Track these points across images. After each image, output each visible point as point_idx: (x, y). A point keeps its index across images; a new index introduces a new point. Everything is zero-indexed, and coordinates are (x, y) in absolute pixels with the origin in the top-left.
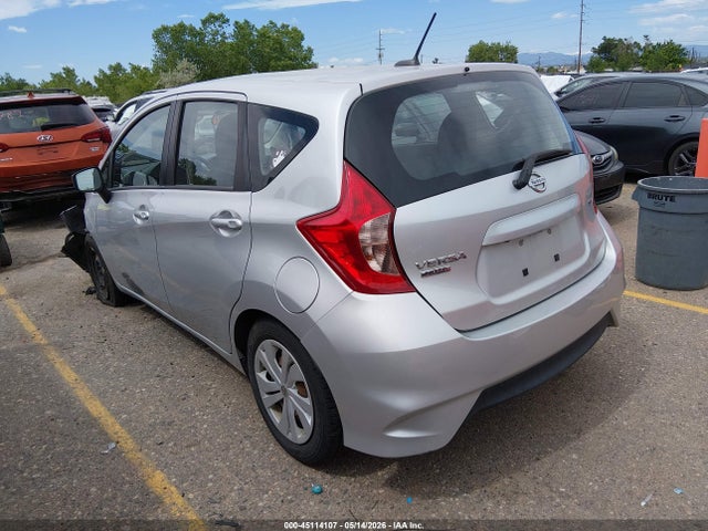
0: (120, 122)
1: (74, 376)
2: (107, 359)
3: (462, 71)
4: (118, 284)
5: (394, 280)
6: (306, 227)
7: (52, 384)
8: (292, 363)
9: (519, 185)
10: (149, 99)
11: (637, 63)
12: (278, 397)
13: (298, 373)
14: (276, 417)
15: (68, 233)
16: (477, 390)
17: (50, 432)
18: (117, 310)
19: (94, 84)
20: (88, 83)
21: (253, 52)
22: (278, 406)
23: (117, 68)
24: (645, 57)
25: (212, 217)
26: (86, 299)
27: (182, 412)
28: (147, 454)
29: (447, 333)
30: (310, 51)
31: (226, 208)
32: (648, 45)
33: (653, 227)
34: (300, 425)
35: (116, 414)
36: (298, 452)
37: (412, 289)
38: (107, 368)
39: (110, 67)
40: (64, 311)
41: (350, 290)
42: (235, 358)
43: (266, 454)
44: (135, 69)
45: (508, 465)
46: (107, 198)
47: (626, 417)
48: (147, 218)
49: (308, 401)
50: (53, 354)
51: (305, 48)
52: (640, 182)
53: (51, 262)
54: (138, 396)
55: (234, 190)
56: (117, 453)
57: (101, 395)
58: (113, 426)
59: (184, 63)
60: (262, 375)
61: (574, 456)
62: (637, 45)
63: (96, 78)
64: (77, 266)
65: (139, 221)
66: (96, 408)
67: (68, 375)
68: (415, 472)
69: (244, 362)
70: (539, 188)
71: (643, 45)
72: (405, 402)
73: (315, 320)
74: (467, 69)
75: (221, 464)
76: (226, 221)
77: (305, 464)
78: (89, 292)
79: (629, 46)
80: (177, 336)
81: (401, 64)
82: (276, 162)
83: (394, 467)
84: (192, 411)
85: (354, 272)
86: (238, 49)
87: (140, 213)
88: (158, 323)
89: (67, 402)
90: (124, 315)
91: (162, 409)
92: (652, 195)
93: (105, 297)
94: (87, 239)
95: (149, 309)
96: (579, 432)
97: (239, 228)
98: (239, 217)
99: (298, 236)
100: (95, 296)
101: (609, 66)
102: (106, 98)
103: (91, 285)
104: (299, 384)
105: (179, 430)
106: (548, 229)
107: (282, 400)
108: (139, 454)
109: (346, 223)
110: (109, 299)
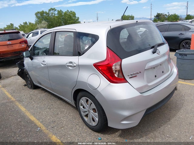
0: (28, 38)
1: (24, 109)
2: (33, 104)
3: (136, 22)
4: (34, 83)
5: (122, 80)
6: (96, 66)
7: (18, 112)
8: (92, 103)
9: (154, 53)
10: (46, 30)
11: (166, 20)
12: (86, 113)
13: (93, 106)
14: (86, 119)
15: (18, 69)
16: (145, 109)
17: (20, 125)
18: (34, 90)
19: (18, 28)
20: (17, 28)
21: (63, 19)
22: (87, 116)
23: (26, 23)
24: (168, 18)
25: (67, 64)
26: (24, 87)
27: (57, 118)
28: (49, 131)
29: (137, 94)
30: (78, 18)
31: (71, 61)
32: (169, 15)
33: (181, 63)
34: (94, 121)
35: (38, 119)
36: (93, 128)
37: (127, 82)
38: (34, 107)
39: (24, 23)
40: (19, 91)
41: (110, 83)
42: (73, 103)
43: (84, 129)
44: (30, 24)
45: (152, 129)
46: (32, 59)
47: (181, 115)
48: (45, 64)
49: (97, 114)
50: (17, 103)
51: (77, 17)
52: (177, 51)
53: (12, 77)
54: (44, 114)
55: (73, 56)
56: (41, 131)
57: (33, 114)
58: (38, 123)
59: (44, 22)
60: (82, 107)
61: (169, 126)
62: (166, 15)
63: (19, 26)
64: (21, 78)
65: (43, 65)
66: (32, 118)
67: (23, 109)
68: (126, 132)
69: (76, 104)
70: (159, 53)
71: (167, 15)
72: (126, 113)
73: (100, 91)
74: (137, 21)
75: (71, 133)
76: (71, 64)
77: (95, 131)
78: (25, 85)
79: (164, 15)
80: (52, 97)
81: (117, 21)
82: (86, 48)
83: (120, 131)
84: (60, 118)
85: (111, 78)
86: (58, 18)
87: (43, 63)
88: (46, 93)
89: (24, 117)
90: (36, 91)
91: (51, 118)
92: (180, 54)
93: (30, 86)
94: (25, 70)
95: (43, 89)
96: (169, 120)
97: (75, 66)
98: (75, 63)
99: (94, 68)
100: (27, 86)
101: (159, 21)
102: (22, 31)
103: (25, 83)
104: (94, 109)
105: (58, 123)
106: (161, 64)
107: (88, 114)
108: (47, 131)
109: (108, 64)
110: (31, 87)
